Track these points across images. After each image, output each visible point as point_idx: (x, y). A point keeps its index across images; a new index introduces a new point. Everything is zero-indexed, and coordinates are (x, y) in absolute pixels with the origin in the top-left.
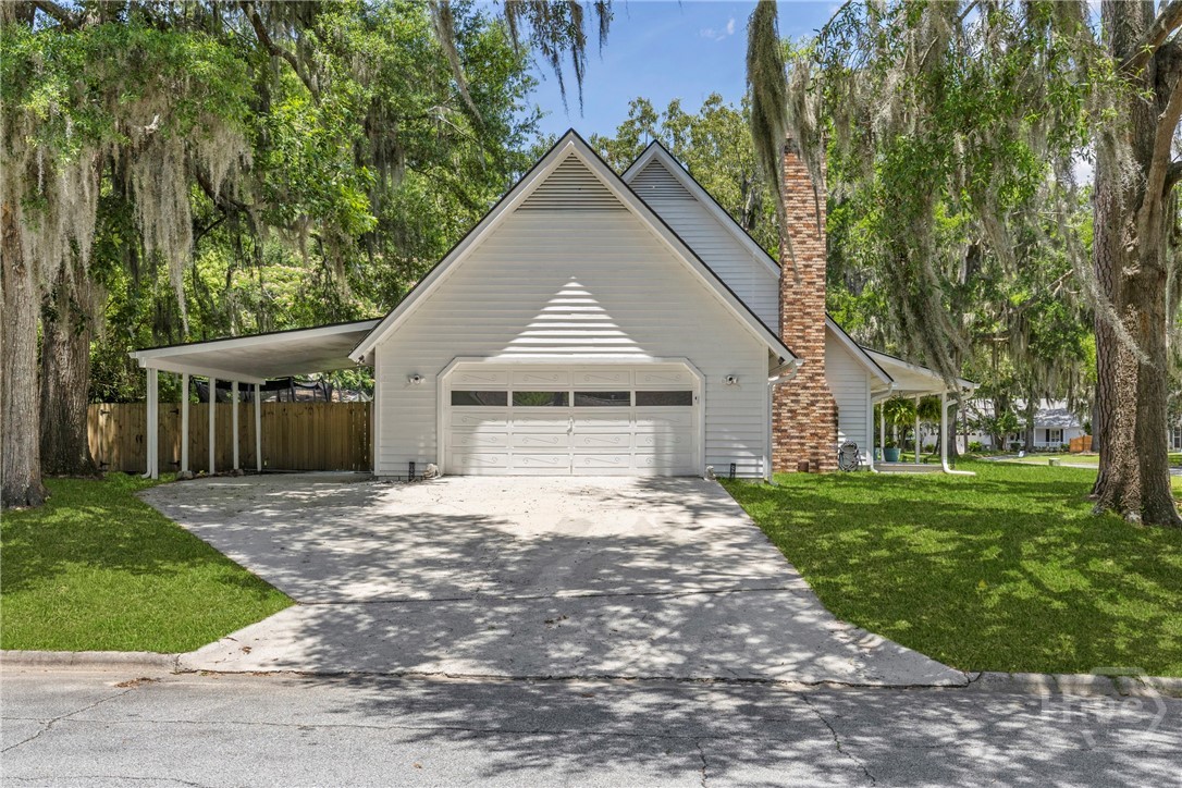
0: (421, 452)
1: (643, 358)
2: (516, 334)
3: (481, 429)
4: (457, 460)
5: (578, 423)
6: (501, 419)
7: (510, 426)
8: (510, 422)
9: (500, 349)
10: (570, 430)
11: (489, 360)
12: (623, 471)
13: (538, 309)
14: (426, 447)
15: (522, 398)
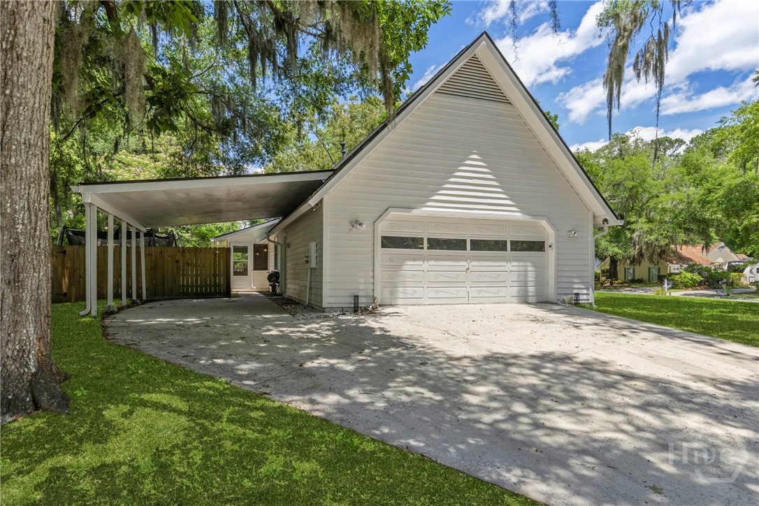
0: (362, 287)
1: (518, 215)
2: (434, 192)
3: (405, 268)
4: (387, 294)
5: (474, 263)
6: (419, 260)
7: (425, 265)
8: (426, 262)
9: (422, 203)
10: (468, 269)
11: (415, 212)
12: (502, 300)
13: (450, 173)
14: (365, 283)
15: (435, 244)
